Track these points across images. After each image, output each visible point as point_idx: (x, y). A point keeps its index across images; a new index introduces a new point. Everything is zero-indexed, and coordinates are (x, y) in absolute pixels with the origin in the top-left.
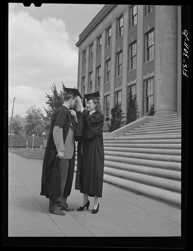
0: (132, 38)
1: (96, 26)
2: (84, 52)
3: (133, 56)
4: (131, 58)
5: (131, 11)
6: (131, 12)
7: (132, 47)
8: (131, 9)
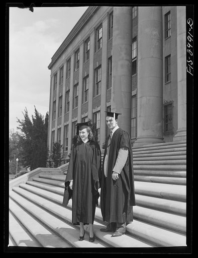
0: (97, 63)
1: (66, 48)
2: (55, 75)
3: (98, 81)
4: (97, 84)
5: (97, 33)
6: (97, 35)
7: (97, 71)
8: (97, 32)
